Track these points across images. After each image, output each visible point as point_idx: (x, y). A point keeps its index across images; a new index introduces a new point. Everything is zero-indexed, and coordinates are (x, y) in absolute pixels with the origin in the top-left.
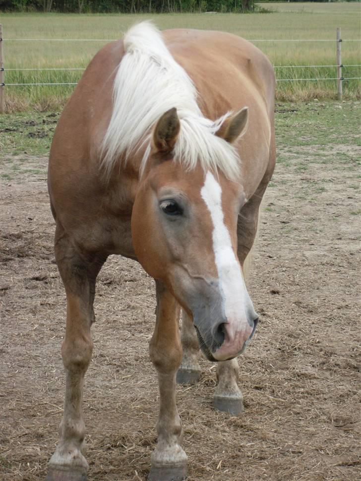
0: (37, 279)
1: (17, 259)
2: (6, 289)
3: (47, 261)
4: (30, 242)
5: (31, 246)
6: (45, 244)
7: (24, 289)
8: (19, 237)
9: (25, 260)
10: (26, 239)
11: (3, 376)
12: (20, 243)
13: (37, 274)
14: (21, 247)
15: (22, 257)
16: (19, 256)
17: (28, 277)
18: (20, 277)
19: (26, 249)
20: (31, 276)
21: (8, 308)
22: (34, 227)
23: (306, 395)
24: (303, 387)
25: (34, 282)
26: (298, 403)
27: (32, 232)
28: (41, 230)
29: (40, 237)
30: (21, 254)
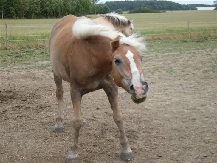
0: (16, 107)
1: (10, 100)
2: (5, 111)
3: (20, 100)
4: (15, 93)
5: (15, 95)
6: (20, 94)
7: (12, 111)
8: (11, 91)
9: (13, 100)
10: (14, 92)
11: (3, 145)
12: (11, 94)
13: (16, 105)
14: (12, 95)
15: (12, 99)
16: (10, 99)
17: (13, 106)
18: (11, 106)
19: (13, 96)
20: (14, 106)
21: (5, 119)
22: (16, 88)
23: (111, 148)
24: (110, 145)
25: (15, 108)
26: (109, 151)
27: (15, 90)
28: (19, 89)
29: (18, 92)
30: (11, 98)
